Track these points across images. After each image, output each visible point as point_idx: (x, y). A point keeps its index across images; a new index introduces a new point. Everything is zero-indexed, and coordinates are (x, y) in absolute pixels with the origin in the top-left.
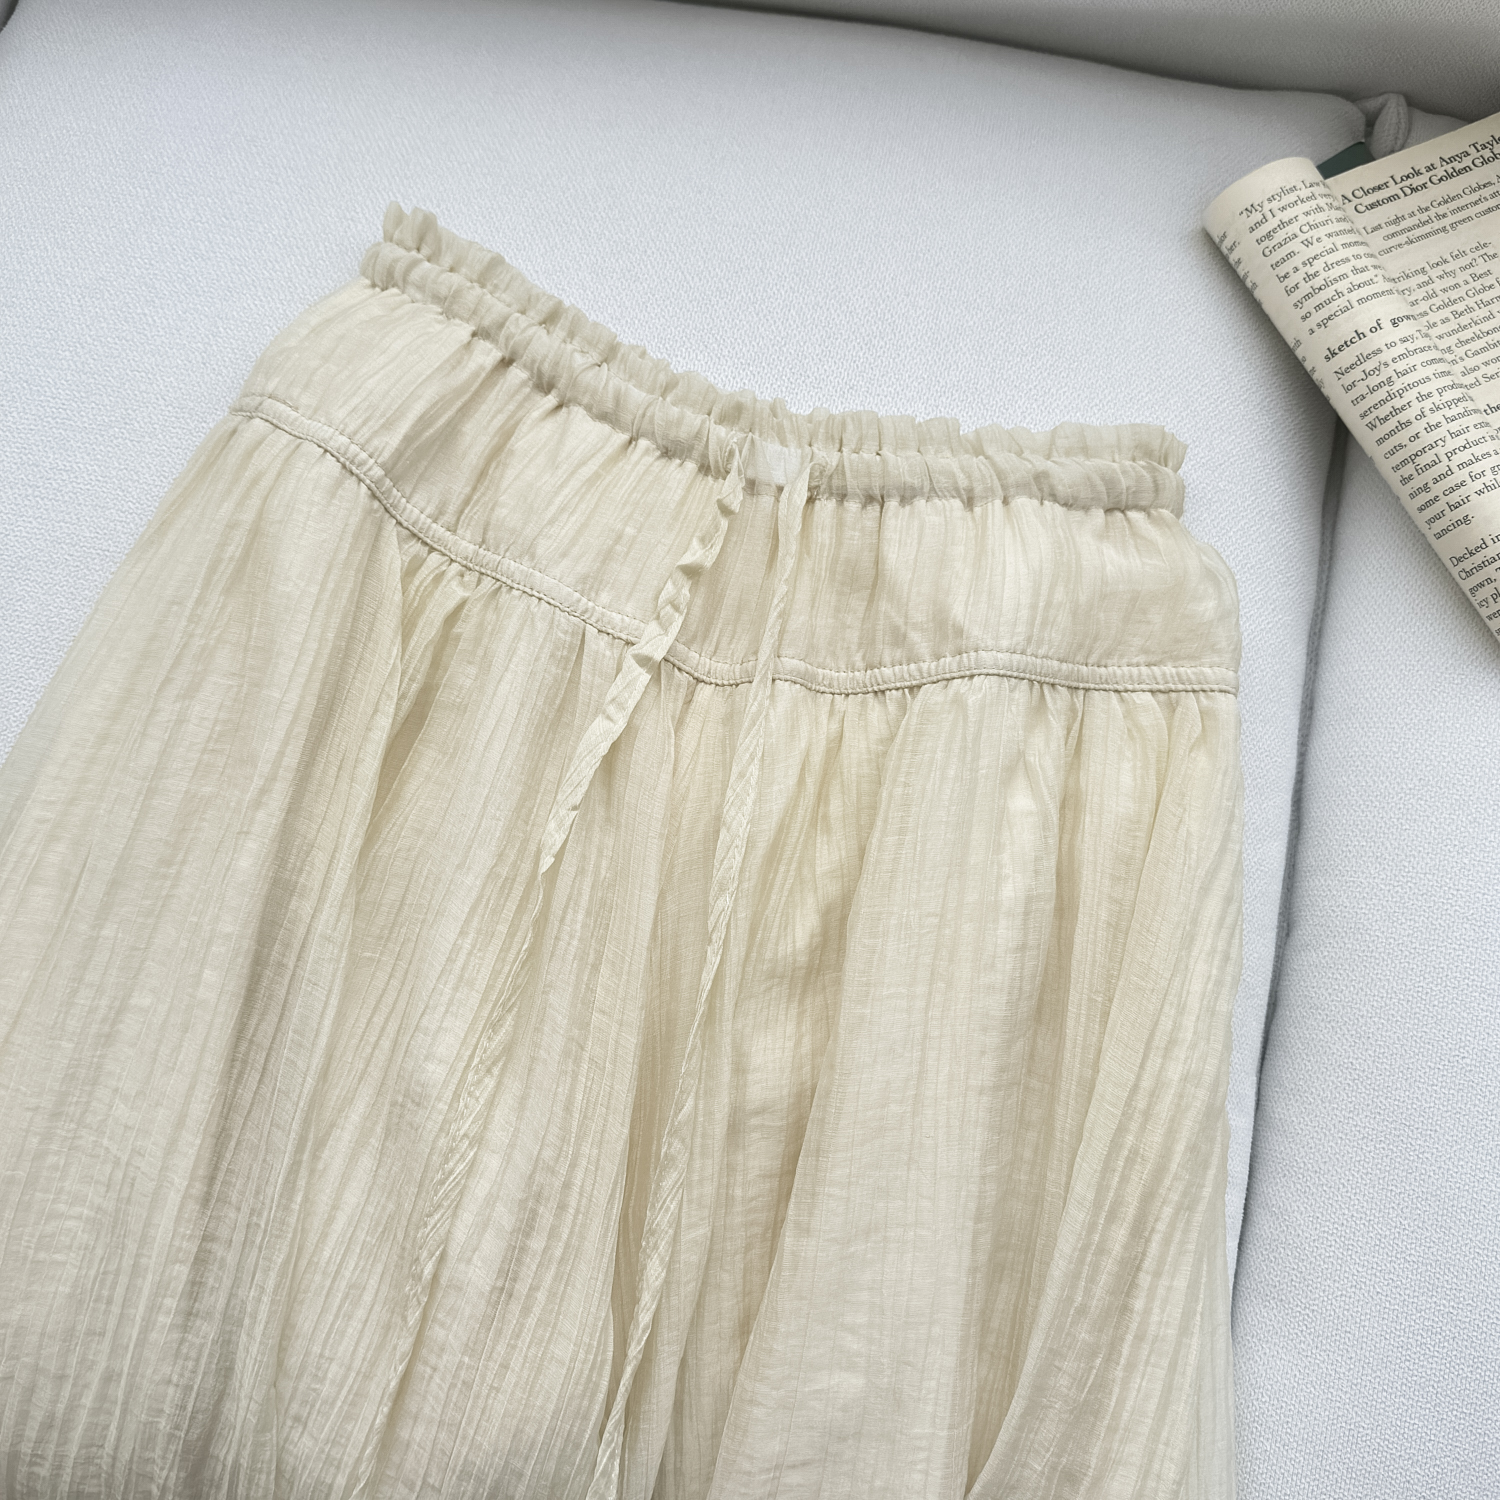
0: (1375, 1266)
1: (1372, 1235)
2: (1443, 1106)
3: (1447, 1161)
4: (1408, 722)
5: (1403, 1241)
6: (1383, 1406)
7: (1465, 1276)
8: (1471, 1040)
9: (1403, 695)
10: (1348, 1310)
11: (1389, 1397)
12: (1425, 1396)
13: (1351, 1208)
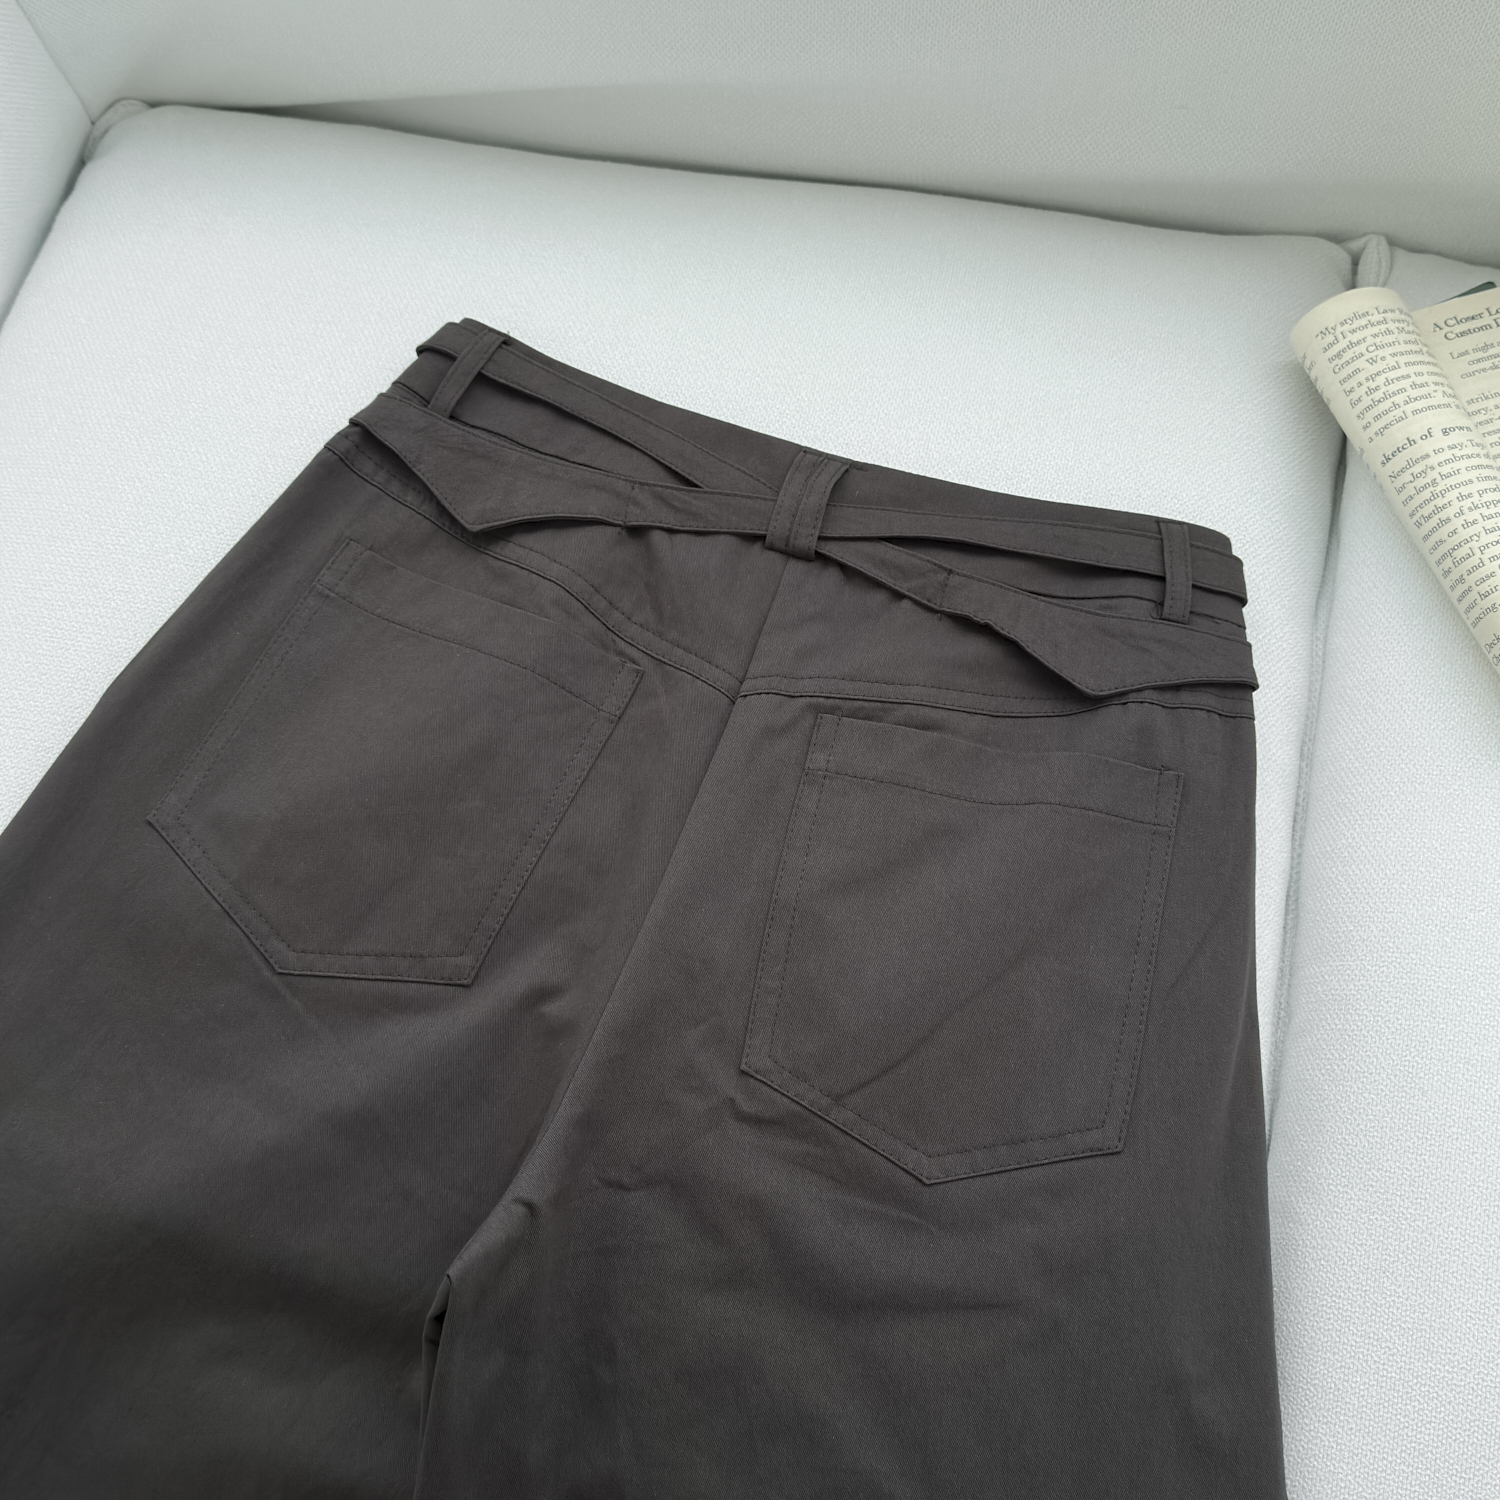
0: (1372, 1335)
1: (1368, 1304)
2: (1432, 1174)
3: (1438, 1228)
4: (1390, 812)
5: (1398, 1308)
6: (1384, 1475)
7: (1458, 1341)
8: (1458, 1109)
9: (1385, 787)
10: (1347, 1381)
11: (1389, 1465)
12: (1424, 1462)
13: (1348, 1280)
